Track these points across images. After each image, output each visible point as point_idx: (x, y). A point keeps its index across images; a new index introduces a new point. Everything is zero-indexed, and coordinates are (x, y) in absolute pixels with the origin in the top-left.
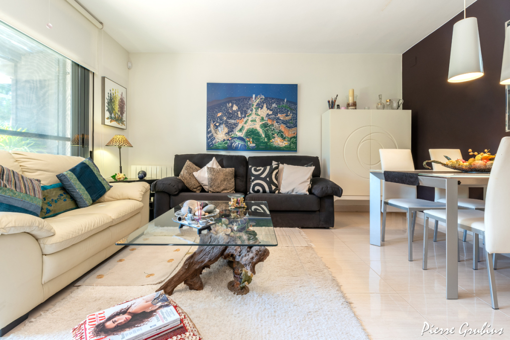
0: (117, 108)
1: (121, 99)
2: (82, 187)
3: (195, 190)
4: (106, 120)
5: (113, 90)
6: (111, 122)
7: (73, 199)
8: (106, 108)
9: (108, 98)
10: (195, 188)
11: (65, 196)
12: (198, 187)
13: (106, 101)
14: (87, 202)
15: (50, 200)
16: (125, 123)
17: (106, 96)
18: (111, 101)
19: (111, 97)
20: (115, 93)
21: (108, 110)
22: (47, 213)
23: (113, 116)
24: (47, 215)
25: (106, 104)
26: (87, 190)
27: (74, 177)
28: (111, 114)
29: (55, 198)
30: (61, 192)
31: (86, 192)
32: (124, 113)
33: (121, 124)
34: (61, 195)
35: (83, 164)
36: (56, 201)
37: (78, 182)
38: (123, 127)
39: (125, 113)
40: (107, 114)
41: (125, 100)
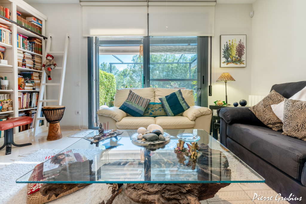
0: (234, 53)
1: (239, 45)
2: (168, 105)
3: (271, 126)
4: (222, 64)
5: (230, 41)
6: (227, 64)
7: (165, 111)
8: (222, 56)
9: (224, 48)
10: (270, 124)
11: (161, 108)
12: (275, 124)
13: (222, 51)
14: (170, 114)
15: (154, 109)
16: (245, 62)
17: (223, 47)
18: (228, 50)
19: (227, 47)
20: (232, 42)
21: (225, 57)
22: (150, 115)
23: (229, 59)
24: (151, 115)
25: (222, 53)
26: (170, 107)
27: (165, 100)
28: (227, 58)
29: (156, 109)
30: (160, 106)
31: (169, 108)
32: (242, 55)
33: (239, 64)
34: (160, 108)
35: (174, 93)
36: (156, 110)
37: (167, 103)
38: (242, 65)
39: (245, 54)
40: (224, 60)
41: (245, 45)
